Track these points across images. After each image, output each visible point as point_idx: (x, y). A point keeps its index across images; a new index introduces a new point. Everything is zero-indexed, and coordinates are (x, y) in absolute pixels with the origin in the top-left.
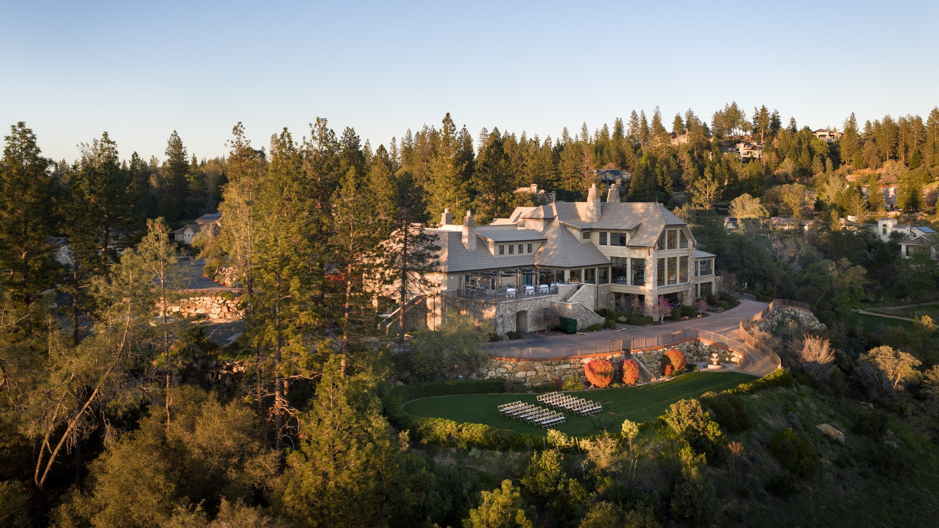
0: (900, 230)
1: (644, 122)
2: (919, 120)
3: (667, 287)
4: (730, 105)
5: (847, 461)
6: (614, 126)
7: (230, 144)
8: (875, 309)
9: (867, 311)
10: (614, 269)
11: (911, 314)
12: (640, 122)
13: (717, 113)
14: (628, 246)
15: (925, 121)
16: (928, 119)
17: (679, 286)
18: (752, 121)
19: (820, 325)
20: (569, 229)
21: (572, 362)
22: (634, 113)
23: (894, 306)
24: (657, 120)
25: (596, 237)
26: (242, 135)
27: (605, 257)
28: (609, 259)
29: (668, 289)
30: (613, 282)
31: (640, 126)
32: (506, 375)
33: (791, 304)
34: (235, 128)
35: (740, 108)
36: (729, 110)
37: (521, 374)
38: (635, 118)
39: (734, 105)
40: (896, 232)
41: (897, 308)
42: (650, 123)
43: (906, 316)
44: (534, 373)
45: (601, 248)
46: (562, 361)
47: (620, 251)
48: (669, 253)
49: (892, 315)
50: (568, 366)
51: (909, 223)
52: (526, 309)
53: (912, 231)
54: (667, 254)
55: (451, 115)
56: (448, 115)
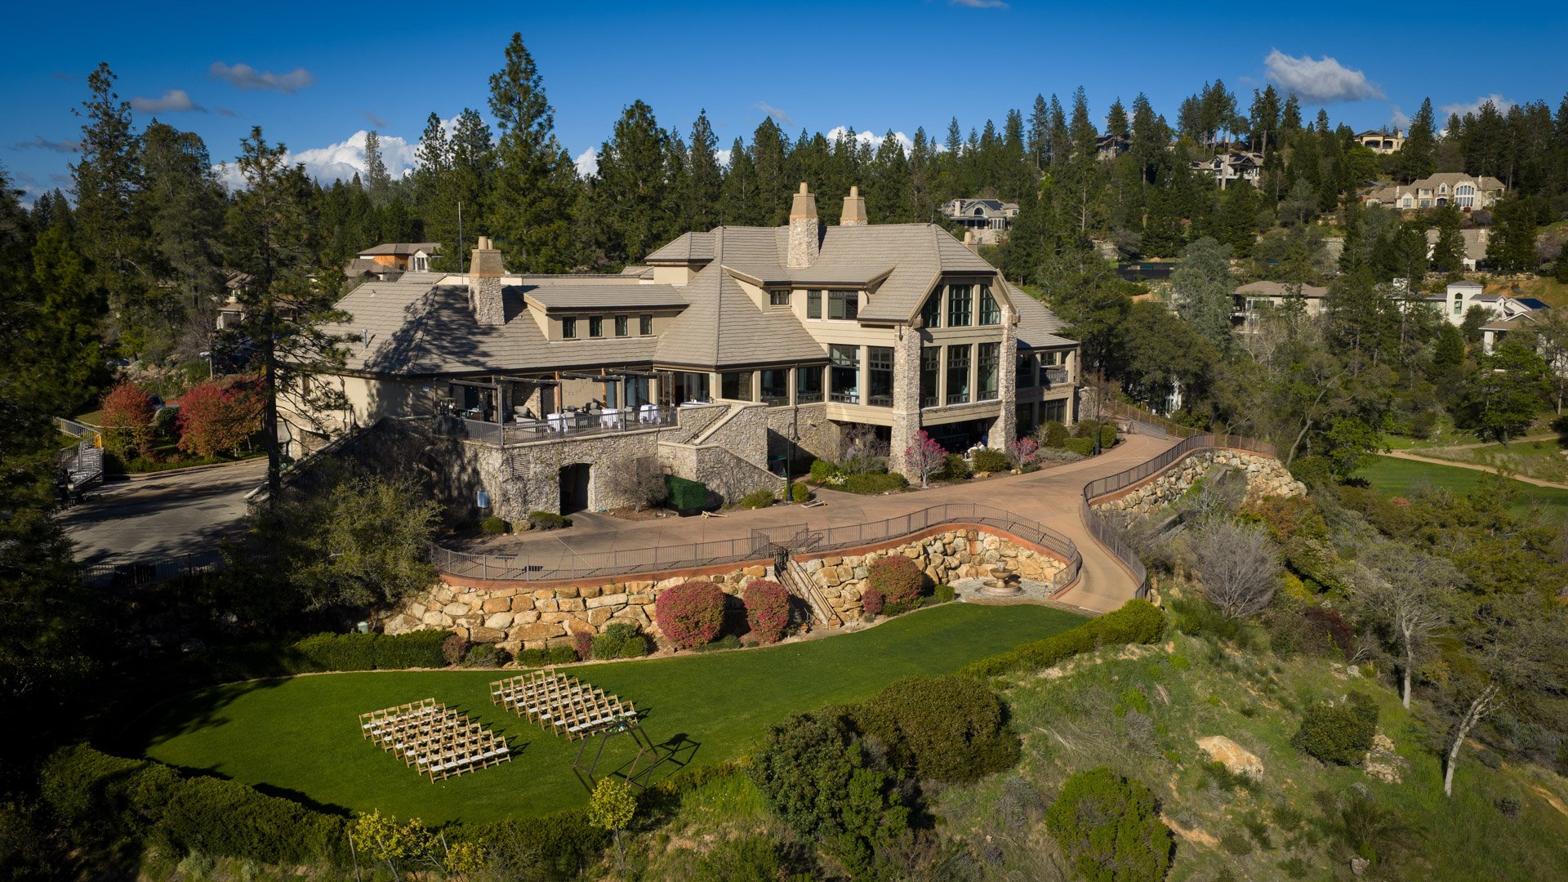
0: (1484, 305)
1: (1059, 118)
2: (1544, 111)
3: (945, 410)
4: (1212, 85)
5: (1258, 831)
6: (1006, 124)
7: (85, 112)
8: (1423, 450)
9: (1410, 453)
10: (836, 371)
11: (1488, 458)
12: (1050, 117)
13: (1188, 100)
14: (859, 320)
15: (1554, 110)
16: (1559, 107)
17: (974, 406)
18: (1248, 116)
19: (1293, 485)
20: (741, 283)
21: (635, 589)
22: (1040, 100)
23: (1460, 444)
24: (1081, 114)
25: (799, 300)
26: (111, 91)
27: (818, 345)
28: (826, 348)
29: (948, 414)
30: (833, 398)
31: (1051, 125)
32: (463, 621)
33: (1233, 445)
34: (94, 78)
35: (1228, 90)
36: (1210, 94)
37: (496, 622)
38: (1041, 110)
39: (1219, 86)
40: (1478, 307)
41: (1464, 447)
42: (1068, 121)
43: (1479, 463)
44: (531, 616)
45: (810, 324)
46: (607, 588)
47: (848, 332)
48: (952, 334)
49: (1453, 460)
50: (622, 598)
51: (1504, 293)
52: (587, 460)
53: (1508, 305)
54: (945, 335)
55: (523, 38)
56: (517, 37)
